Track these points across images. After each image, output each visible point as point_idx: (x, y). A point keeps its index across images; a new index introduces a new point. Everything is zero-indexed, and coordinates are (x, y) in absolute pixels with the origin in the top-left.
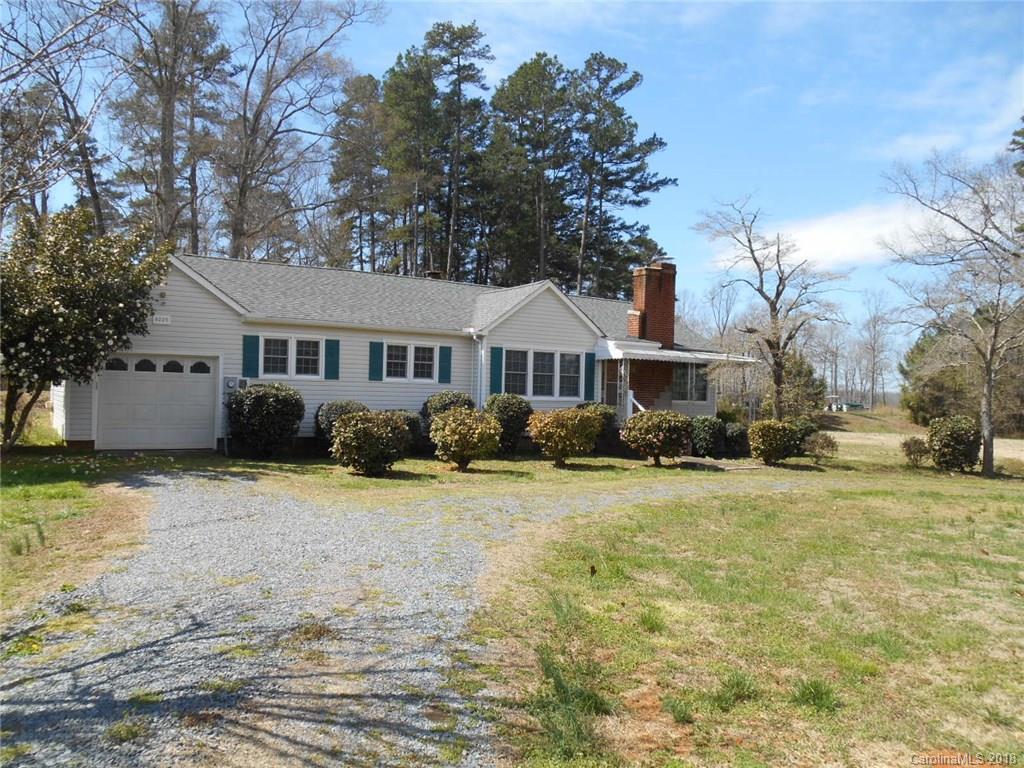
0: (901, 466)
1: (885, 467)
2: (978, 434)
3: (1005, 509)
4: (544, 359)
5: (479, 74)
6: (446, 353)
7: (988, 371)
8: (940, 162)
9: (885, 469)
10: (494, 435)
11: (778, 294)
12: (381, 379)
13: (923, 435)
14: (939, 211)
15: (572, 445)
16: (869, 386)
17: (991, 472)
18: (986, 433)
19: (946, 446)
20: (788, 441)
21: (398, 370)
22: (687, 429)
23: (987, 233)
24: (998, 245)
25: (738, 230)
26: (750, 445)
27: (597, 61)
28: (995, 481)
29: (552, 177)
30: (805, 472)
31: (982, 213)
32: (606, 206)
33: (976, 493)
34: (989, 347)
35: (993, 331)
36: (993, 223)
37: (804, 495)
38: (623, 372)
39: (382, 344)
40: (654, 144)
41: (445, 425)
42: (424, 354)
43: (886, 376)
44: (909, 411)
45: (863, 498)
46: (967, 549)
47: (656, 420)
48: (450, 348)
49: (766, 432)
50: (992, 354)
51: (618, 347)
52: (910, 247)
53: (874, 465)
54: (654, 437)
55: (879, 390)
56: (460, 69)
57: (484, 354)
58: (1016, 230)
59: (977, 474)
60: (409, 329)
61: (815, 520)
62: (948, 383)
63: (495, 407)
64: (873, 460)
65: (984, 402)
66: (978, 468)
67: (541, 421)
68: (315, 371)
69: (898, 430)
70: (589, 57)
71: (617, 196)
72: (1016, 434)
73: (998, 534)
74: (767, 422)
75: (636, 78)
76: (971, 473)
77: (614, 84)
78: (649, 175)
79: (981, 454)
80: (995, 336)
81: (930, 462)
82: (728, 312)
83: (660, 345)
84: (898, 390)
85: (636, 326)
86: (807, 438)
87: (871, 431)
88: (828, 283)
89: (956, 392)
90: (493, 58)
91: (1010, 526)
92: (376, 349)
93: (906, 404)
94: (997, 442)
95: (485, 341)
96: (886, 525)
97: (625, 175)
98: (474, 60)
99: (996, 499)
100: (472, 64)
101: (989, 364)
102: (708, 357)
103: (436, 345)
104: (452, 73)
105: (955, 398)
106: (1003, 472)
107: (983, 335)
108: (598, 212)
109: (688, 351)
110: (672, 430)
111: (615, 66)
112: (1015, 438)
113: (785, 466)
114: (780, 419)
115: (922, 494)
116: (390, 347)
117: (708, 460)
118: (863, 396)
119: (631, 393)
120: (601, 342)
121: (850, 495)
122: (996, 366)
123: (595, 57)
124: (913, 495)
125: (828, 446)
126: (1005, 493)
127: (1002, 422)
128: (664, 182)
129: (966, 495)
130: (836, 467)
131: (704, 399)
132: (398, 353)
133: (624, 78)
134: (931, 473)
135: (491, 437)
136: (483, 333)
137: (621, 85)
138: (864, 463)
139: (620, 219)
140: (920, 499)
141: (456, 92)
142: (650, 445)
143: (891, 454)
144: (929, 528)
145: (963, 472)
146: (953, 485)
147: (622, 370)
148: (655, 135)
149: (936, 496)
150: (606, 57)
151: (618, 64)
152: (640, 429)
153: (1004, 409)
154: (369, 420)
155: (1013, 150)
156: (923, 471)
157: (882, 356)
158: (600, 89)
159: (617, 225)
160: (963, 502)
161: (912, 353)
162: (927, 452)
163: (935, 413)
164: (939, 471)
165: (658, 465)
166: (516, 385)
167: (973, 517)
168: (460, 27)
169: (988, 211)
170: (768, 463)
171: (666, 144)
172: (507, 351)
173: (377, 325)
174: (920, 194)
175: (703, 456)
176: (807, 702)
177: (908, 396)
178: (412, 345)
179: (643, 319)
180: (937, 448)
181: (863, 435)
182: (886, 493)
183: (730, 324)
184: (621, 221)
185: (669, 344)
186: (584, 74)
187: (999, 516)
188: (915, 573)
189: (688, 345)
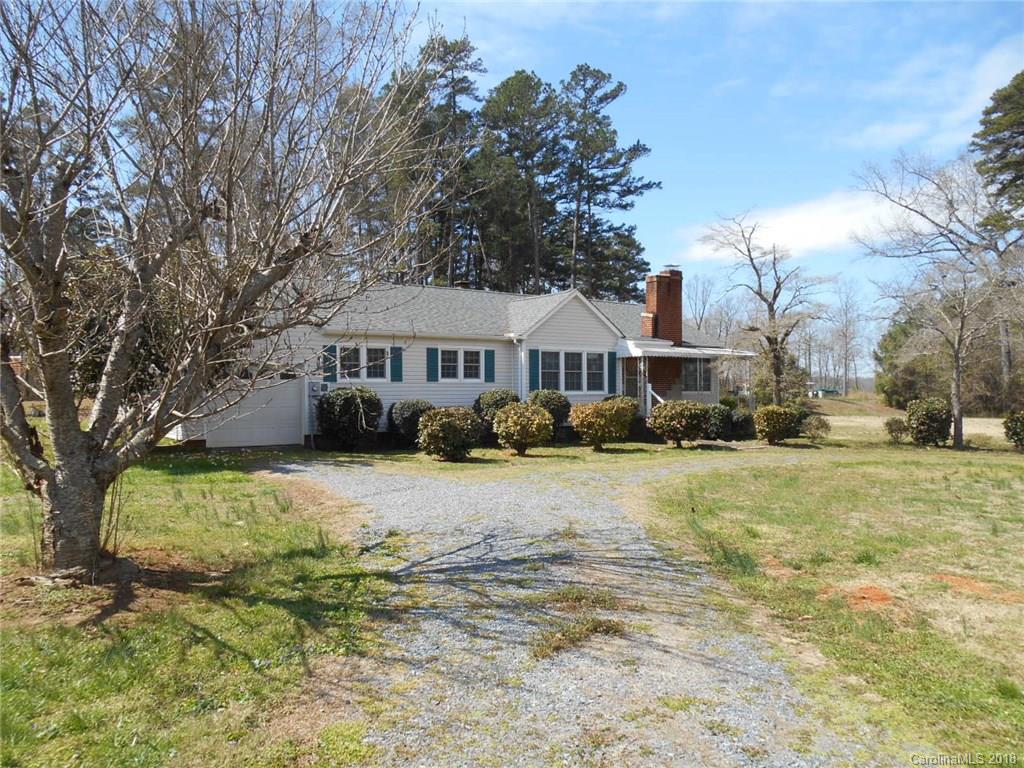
0: (885, 443)
1: (871, 443)
2: (949, 412)
3: (973, 472)
4: (573, 359)
5: (472, 86)
6: (490, 355)
7: (957, 358)
8: (906, 160)
9: (871, 445)
10: (548, 425)
11: (775, 296)
12: (437, 380)
13: (902, 416)
14: (906, 207)
15: (610, 432)
16: (841, 372)
17: (961, 445)
18: (956, 412)
19: (922, 424)
20: (790, 424)
21: (450, 372)
22: (704, 416)
23: (952, 226)
24: (962, 237)
25: (739, 242)
26: (755, 428)
27: (583, 72)
28: (965, 453)
29: (543, 182)
30: (805, 450)
31: (947, 208)
32: (595, 210)
33: (950, 461)
34: (957, 338)
35: (960, 325)
36: (957, 217)
37: (811, 465)
38: (642, 368)
39: (437, 350)
40: (638, 150)
41: (508, 417)
42: (471, 357)
43: (858, 361)
44: (883, 395)
45: (860, 466)
46: (945, 495)
47: (679, 409)
48: (493, 351)
49: (770, 417)
50: (959, 344)
51: (637, 346)
52: (880, 240)
53: (861, 443)
54: (678, 423)
55: (851, 375)
56: (454, 82)
57: (523, 356)
58: (977, 225)
59: (949, 447)
60: (460, 336)
61: (827, 482)
62: (920, 369)
63: (538, 401)
64: (859, 439)
65: (953, 385)
66: (950, 442)
67: (582, 413)
68: (382, 375)
69: (874, 412)
70: (575, 68)
71: (605, 200)
72: (983, 413)
73: (968, 487)
74: (770, 408)
75: (620, 88)
76: (944, 447)
77: (599, 93)
78: (634, 179)
79: (952, 431)
80: (962, 329)
81: (909, 439)
82: (704, 304)
83: (672, 343)
84: (872, 375)
85: (649, 326)
86: (803, 421)
87: (850, 415)
88: (818, 286)
89: (927, 376)
90: (485, 71)
91: (977, 482)
92: (432, 354)
93: (881, 389)
94: (966, 421)
95: (524, 344)
96: (882, 484)
97: (611, 180)
98: (467, 73)
99: (965, 465)
100: (465, 77)
101: (957, 353)
102: (713, 352)
103: (482, 349)
104: (446, 86)
105: (926, 382)
106: (971, 445)
107: (951, 326)
108: (587, 216)
109: (694, 347)
110: (693, 417)
111: (600, 77)
112: (983, 417)
113: (787, 445)
114: (779, 404)
115: (905, 463)
116: (443, 352)
117: (720, 442)
118: (837, 381)
119: (649, 386)
120: (621, 342)
121: (846, 465)
122: (963, 354)
123: (580, 68)
124: (898, 463)
125: (822, 427)
126: (973, 461)
127: (970, 403)
128: (648, 186)
129: (941, 462)
130: (830, 445)
131: (709, 389)
132: (450, 356)
133: (609, 88)
134: (910, 447)
135: (547, 426)
136: (524, 337)
137: (606, 95)
138: (851, 441)
139: (608, 221)
140: (904, 466)
141: (451, 103)
142: (674, 430)
143: (874, 433)
144: (915, 485)
145: (937, 446)
146: (930, 456)
147: (642, 366)
148: (638, 142)
149: (917, 464)
150: (592, 69)
151: (603, 74)
152: (665, 417)
153: (971, 390)
154: (451, 415)
155: (973, 151)
156: (905, 447)
157: (853, 343)
158: (586, 99)
159: (605, 227)
160: (939, 468)
161: (885, 340)
162: (906, 429)
163: (908, 396)
164: (917, 446)
165: (679, 446)
166: (551, 381)
167: (948, 477)
168: (453, 42)
169: (953, 207)
170: (771, 442)
171: (650, 150)
172: (543, 353)
173: (432, 332)
174: (889, 192)
175: (715, 439)
176: (862, 562)
177: (883, 381)
178: (461, 349)
179: (655, 321)
180: (915, 426)
181: (846, 418)
182: (877, 463)
183: (706, 314)
184: (609, 224)
185: (679, 343)
186: (569, 84)
187: (968, 476)
188: (911, 509)
189: (693, 342)
